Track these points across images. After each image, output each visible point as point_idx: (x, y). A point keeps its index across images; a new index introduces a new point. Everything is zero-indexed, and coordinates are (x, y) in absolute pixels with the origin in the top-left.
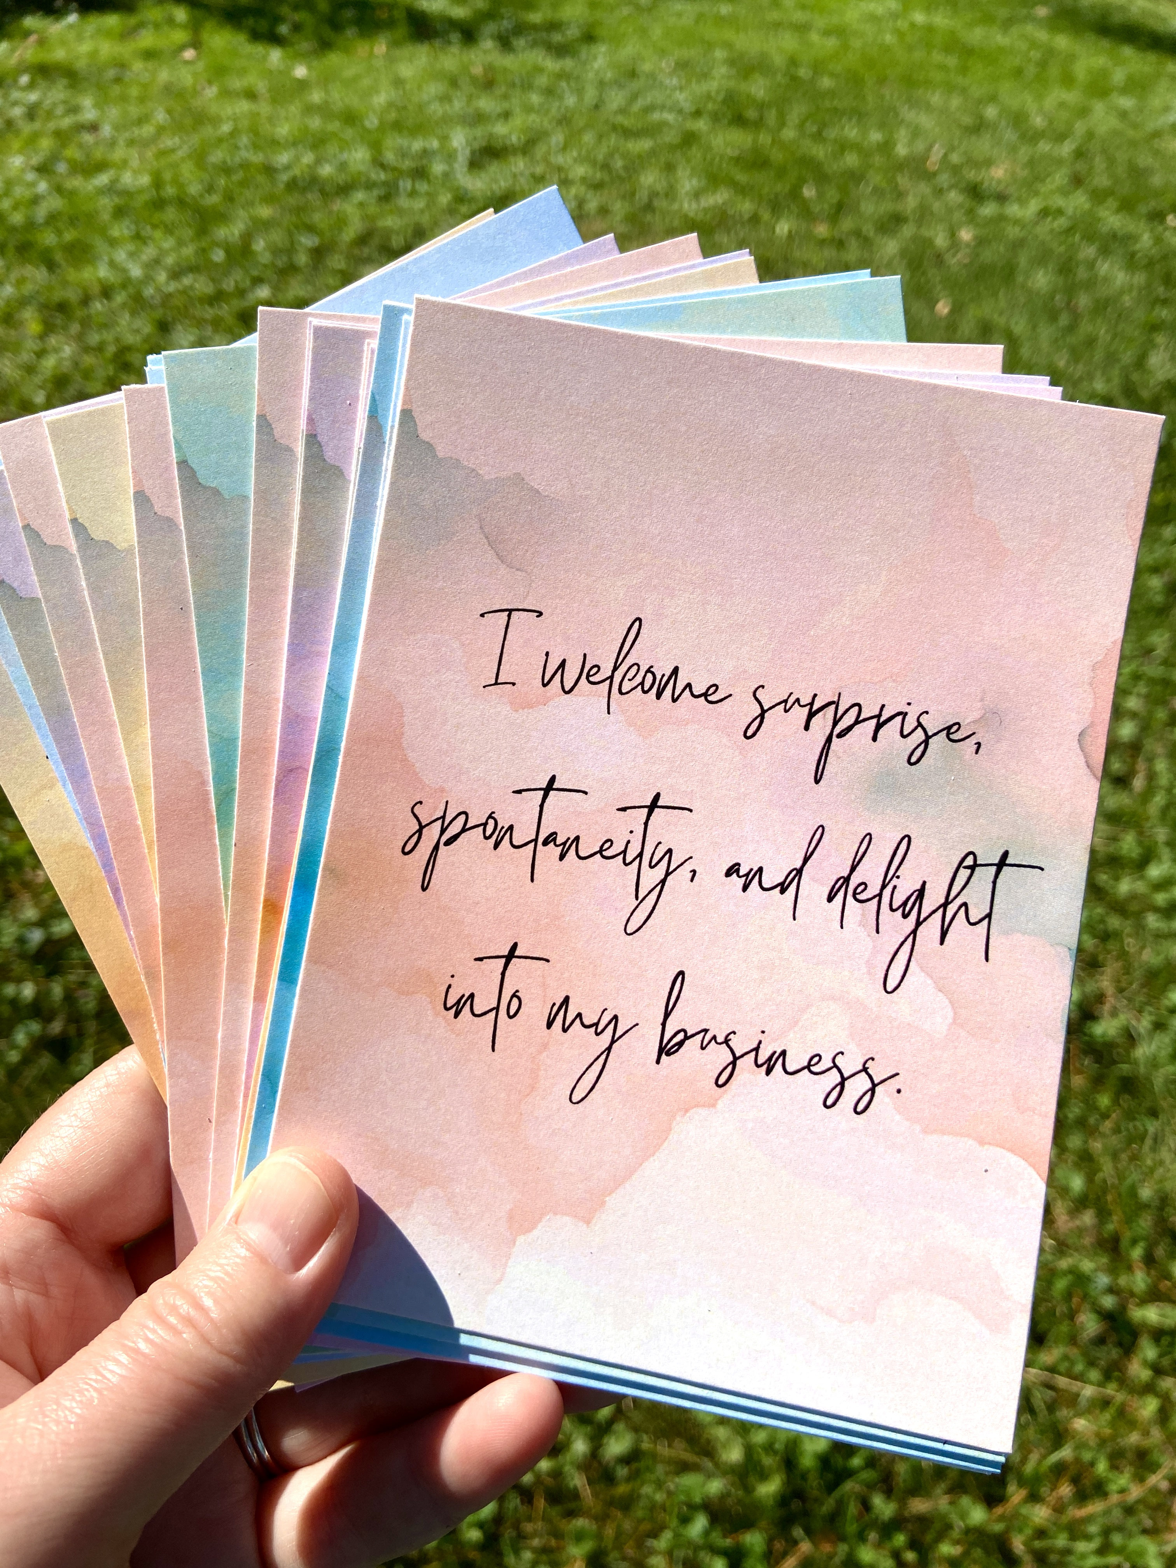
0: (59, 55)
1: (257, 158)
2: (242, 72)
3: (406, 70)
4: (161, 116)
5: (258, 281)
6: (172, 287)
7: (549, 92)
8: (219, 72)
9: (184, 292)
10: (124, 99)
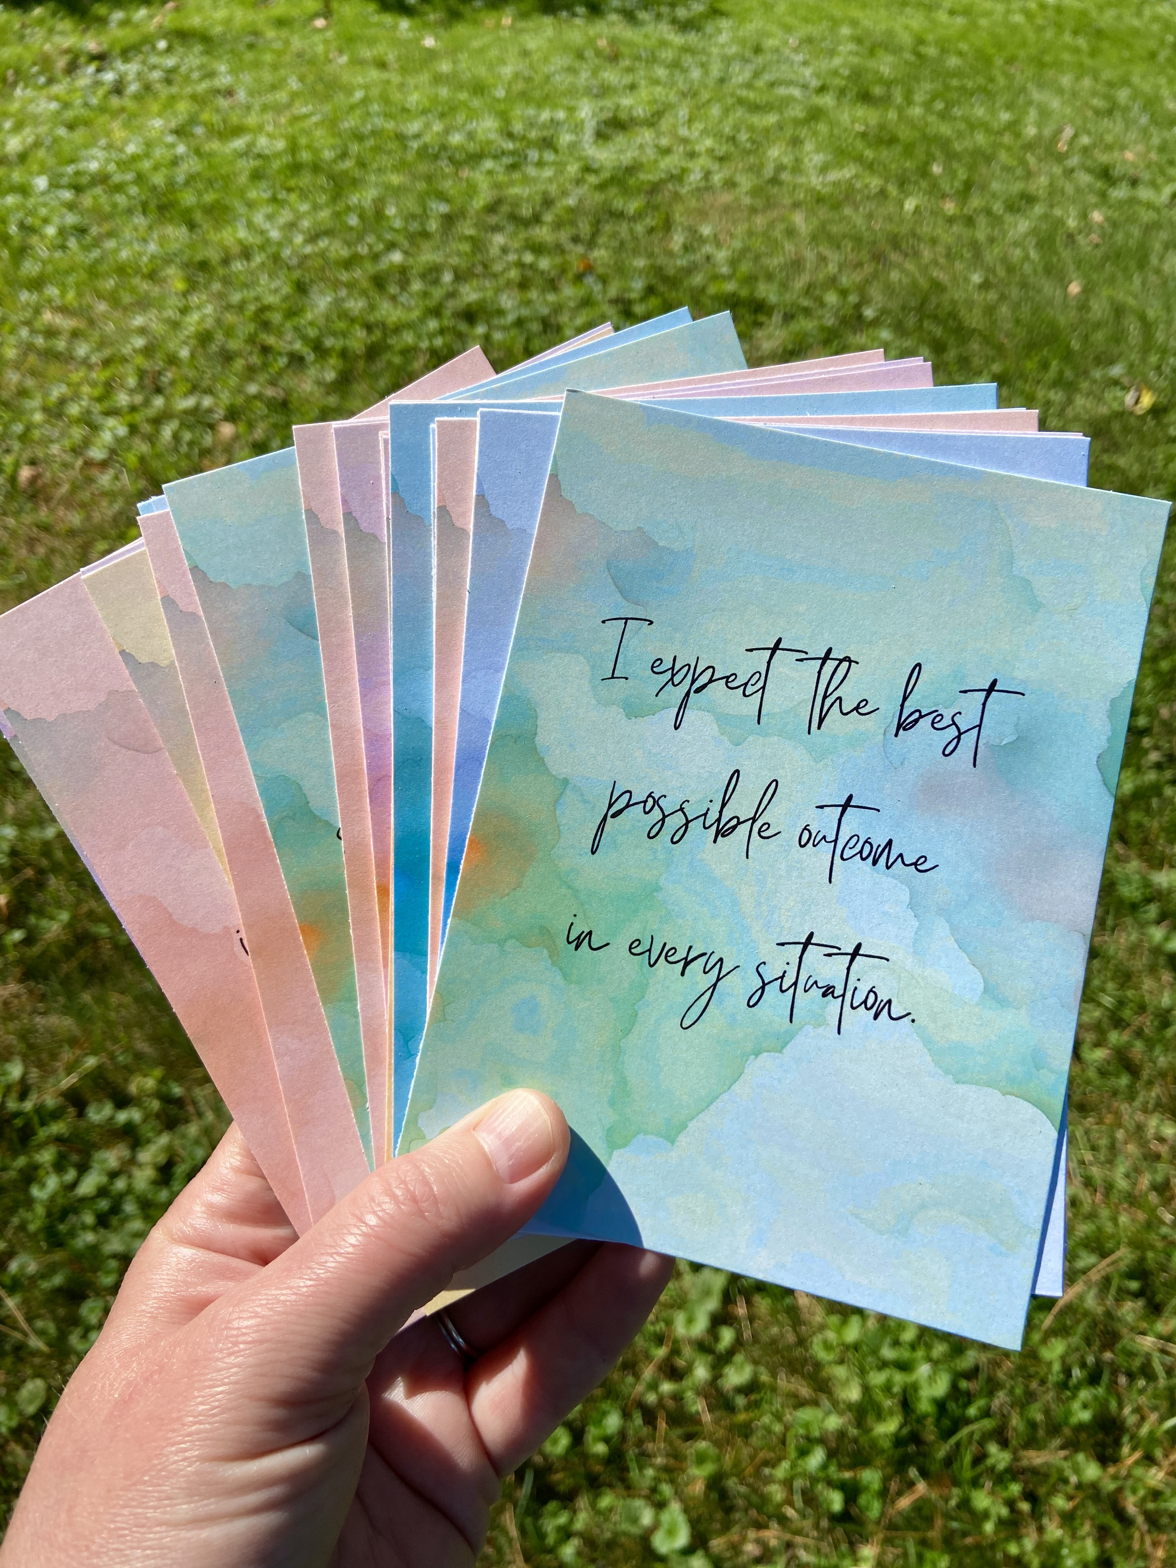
0: (195, 21)
1: (390, 126)
2: (372, 42)
3: (532, 43)
4: (294, 84)
5: (391, 246)
6: (308, 250)
7: (675, 65)
8: (348, 41)
9: (322, 254)
10: (257, 65)
